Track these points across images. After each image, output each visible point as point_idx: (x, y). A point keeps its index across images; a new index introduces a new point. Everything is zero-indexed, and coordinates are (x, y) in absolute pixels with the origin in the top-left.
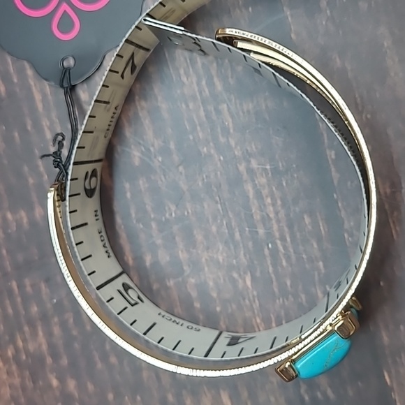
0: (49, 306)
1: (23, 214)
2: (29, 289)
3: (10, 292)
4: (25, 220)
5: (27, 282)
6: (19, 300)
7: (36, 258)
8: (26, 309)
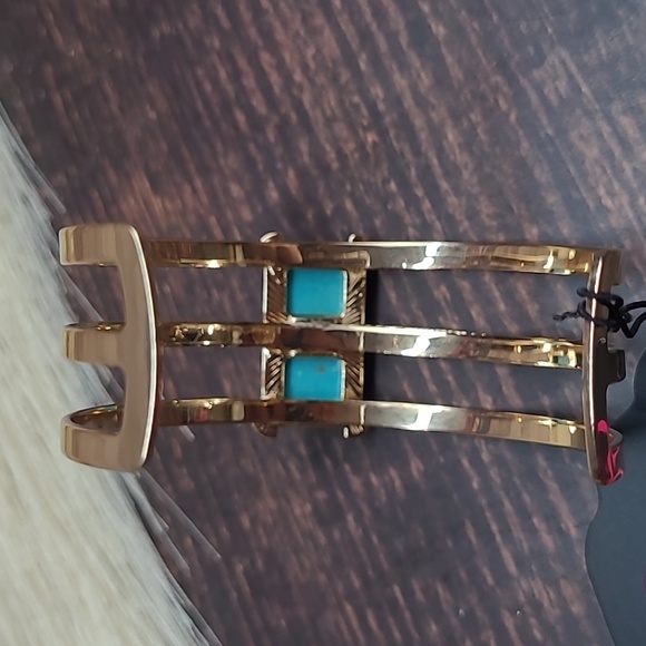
0: (454, 621)
1: (393, 473)
2: (420, 596)
3: (394, 602)
4: (398, 483)
5: (416, 585)
6: (407, 615)
7: (423, 543)
8: (420, 630)
